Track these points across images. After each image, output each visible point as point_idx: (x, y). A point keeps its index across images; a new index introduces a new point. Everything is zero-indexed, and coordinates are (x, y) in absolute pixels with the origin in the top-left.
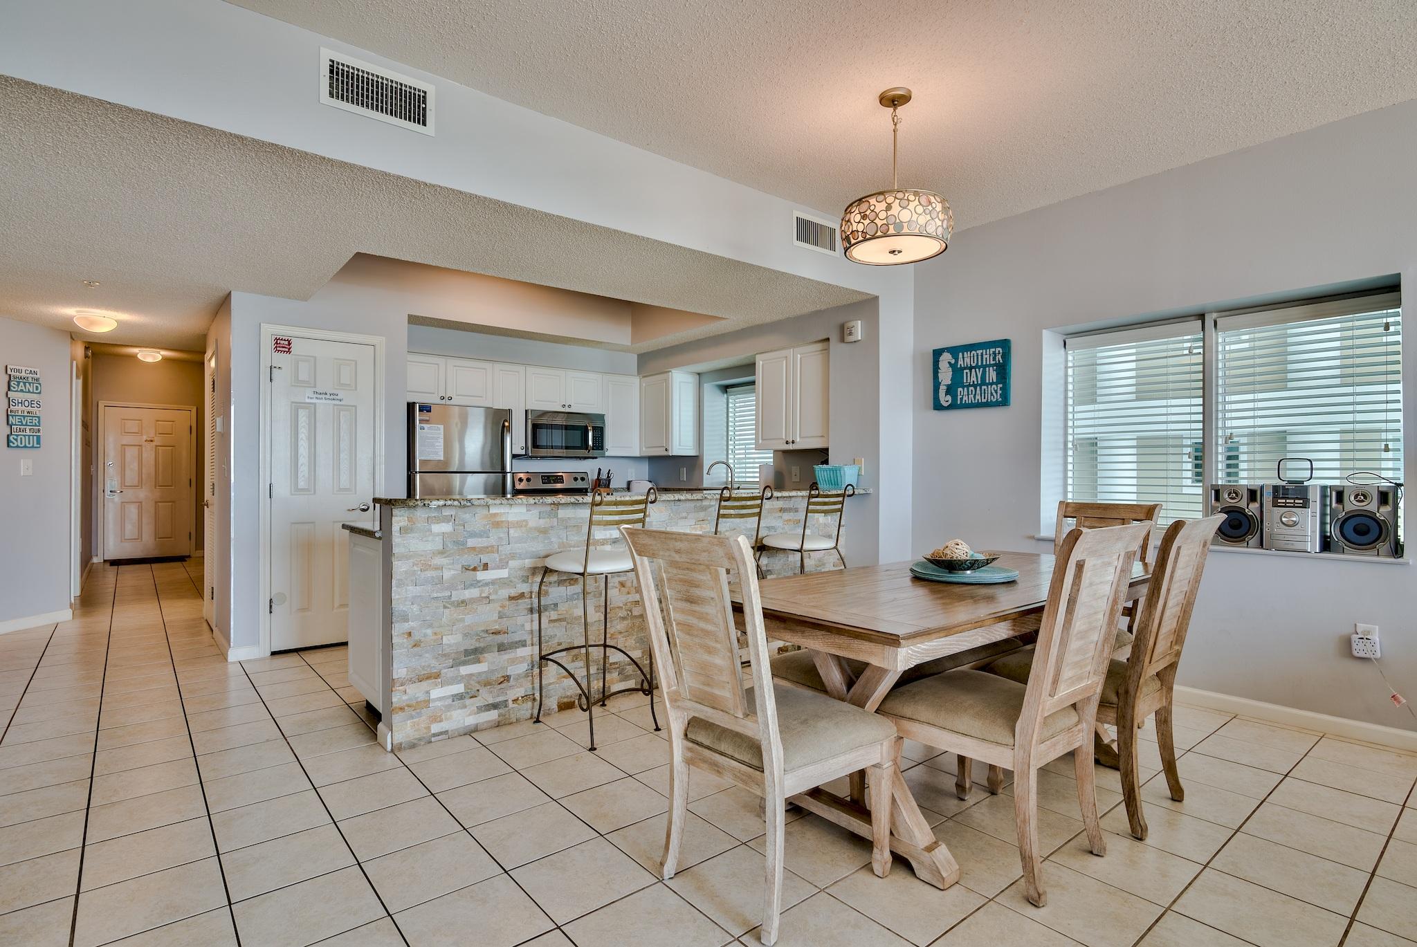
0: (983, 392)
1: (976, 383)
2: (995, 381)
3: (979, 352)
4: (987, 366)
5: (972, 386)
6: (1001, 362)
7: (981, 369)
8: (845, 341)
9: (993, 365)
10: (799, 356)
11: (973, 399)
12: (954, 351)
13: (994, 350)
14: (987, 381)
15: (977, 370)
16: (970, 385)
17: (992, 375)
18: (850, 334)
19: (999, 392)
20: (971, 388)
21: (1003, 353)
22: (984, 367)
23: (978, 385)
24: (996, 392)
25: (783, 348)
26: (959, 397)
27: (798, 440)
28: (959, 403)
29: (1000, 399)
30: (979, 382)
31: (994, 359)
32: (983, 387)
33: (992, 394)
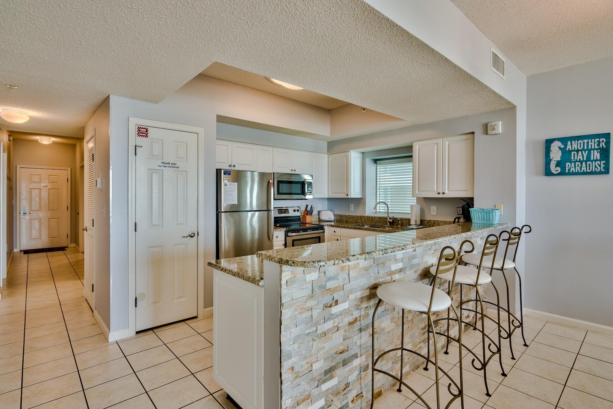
0: (588, 165)
1: (582, 160)
2: (599, 158)
3: (586, 141)
4: (591, 149)
5: (578, 162)
6: (605, 147)
7: (587, 152)
8: (488, 134)
9: (597, 149)
10: (447, 143)
11: (579, 170)
12: (564, 140)
13: (598, 139)
14: (592, 159)
15: (583, 152)
16: (576, 161)
17: (596, 155)
18: (493, 129)
19: (602, 166)
20: (577, 163)
21: (606, 141)
22: (590, 151)
23: (583, 161)
24: (600, 166)
25: (436, 138)
26: (567, 169)
27: (447, 192)
28: (567, 171)
29: (604, 170)
30: (585, 159)
31: (598, 145)
32: (588, 163)
33: (596, 167)
